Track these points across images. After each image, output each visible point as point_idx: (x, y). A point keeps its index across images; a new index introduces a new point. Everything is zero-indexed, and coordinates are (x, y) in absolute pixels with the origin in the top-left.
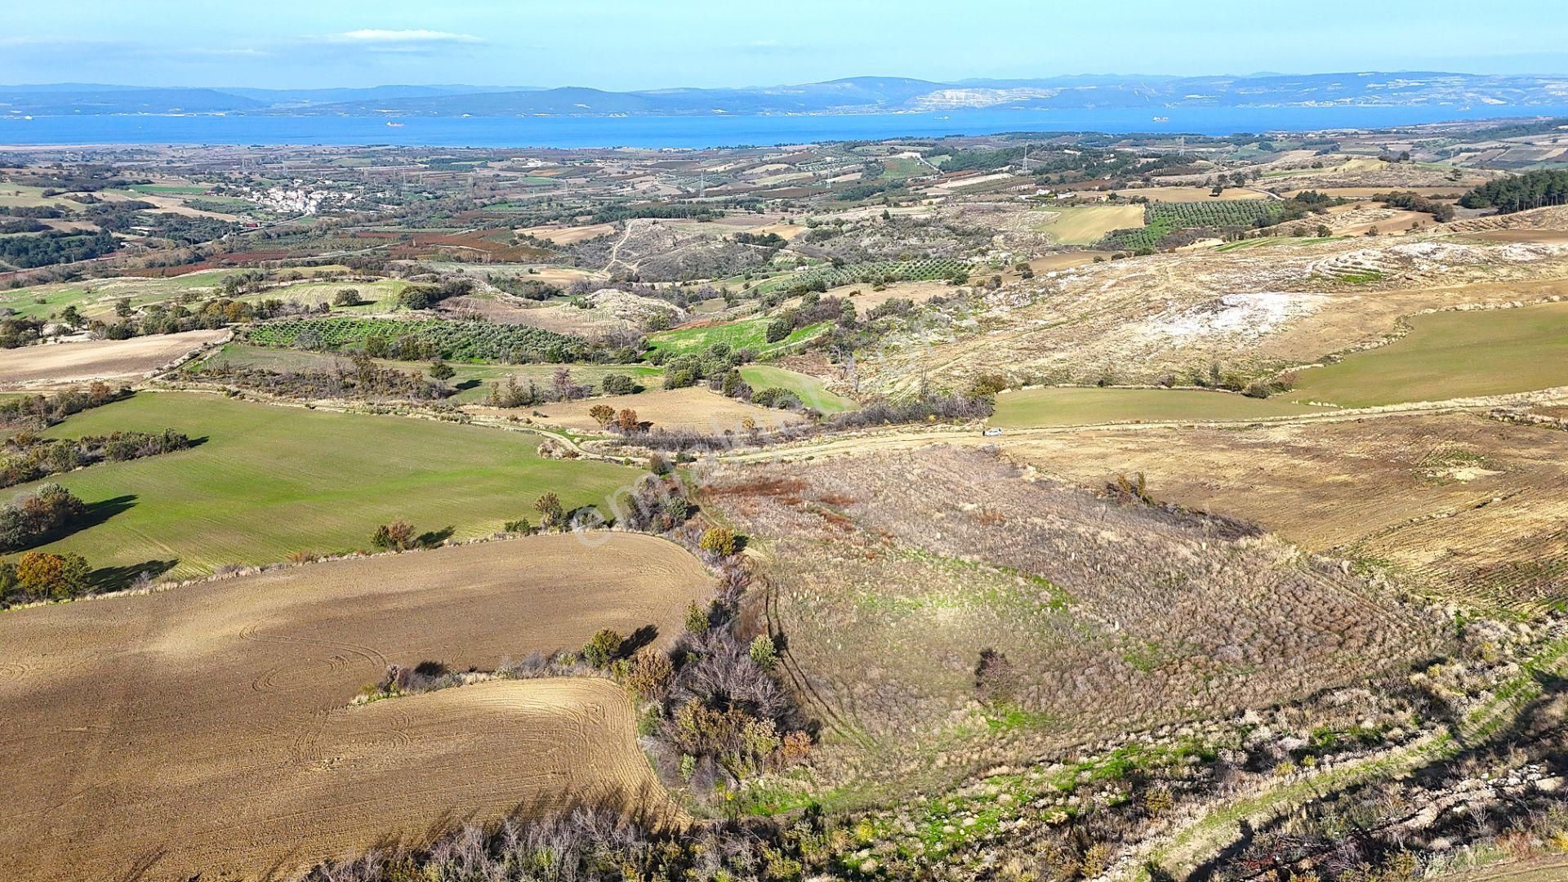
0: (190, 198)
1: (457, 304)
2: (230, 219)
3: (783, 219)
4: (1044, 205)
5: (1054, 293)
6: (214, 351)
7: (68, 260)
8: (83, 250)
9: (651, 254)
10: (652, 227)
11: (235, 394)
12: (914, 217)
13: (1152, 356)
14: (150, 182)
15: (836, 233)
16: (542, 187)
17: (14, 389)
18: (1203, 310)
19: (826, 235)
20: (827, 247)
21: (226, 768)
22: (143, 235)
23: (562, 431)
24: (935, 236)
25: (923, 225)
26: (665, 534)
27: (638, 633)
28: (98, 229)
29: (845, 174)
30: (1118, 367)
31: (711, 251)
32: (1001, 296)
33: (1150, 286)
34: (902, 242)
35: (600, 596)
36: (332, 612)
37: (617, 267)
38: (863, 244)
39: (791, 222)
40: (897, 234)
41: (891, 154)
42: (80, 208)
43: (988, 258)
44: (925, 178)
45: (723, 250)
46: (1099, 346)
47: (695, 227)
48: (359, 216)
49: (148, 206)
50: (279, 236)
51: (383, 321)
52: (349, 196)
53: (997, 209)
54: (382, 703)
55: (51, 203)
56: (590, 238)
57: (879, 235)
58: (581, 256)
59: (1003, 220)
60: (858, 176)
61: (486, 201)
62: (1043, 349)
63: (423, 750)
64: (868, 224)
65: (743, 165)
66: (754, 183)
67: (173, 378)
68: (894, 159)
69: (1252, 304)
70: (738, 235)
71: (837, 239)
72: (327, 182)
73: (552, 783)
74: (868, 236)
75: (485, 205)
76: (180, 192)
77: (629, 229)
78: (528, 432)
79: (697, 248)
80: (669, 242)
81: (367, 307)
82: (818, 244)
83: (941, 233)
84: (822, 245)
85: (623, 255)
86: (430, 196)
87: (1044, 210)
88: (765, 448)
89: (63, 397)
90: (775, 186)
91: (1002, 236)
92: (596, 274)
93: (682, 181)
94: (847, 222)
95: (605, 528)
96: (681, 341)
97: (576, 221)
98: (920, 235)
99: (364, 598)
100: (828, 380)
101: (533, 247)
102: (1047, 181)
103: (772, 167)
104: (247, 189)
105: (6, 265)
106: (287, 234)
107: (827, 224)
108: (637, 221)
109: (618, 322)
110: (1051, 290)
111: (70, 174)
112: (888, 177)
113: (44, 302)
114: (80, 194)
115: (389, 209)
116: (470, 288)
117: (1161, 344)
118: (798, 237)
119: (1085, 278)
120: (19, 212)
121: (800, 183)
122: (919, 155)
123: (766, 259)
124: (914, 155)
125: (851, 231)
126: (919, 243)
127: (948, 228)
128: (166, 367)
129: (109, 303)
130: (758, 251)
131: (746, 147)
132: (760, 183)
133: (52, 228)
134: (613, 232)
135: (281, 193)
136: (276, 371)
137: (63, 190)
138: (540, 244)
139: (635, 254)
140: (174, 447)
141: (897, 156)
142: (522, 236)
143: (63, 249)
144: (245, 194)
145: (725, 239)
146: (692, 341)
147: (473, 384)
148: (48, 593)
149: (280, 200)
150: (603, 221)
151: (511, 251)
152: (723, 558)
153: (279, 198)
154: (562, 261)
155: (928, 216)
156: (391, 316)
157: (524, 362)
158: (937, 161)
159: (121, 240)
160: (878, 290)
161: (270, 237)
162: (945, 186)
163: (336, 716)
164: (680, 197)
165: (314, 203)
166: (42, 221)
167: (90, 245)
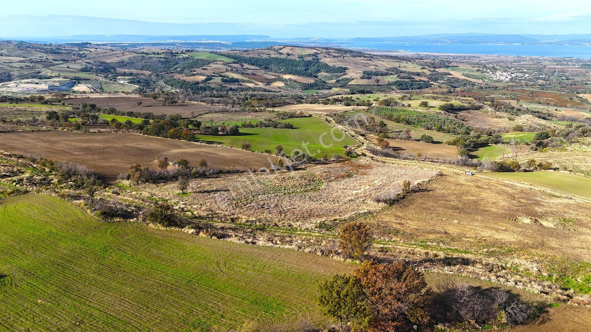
0: (465, 73)
2: (473, 80)
6: (353, 111)
7: (412, 89)
8: (419, 86)
14: (457, 66)
22: (440, 83)
23: (369, 144)
28: (427, 80)
42: (428, 73)
48: (524, 83)
49: (450, 74)
50: (486, 88)
52: (527, 75)
55: (420, 71)
67: (328, 115)
72: (524, 70)
76: (464, 70)
86: (565, 78)
89: (291, 114)
104: (489, 71)
105: (395, 88)
106: (490, 88)
111: (434, 63)
114: (432, 69)
120: (410, 73)
133: (414, 78)
135: (501, 73)
137: (427, 67)
138: (582, 101)
140: (287, 127)
142: (578, 97)
143: (413, 85)
148: (185, 139)
153: (498, 74)
154: (586, 108)
159: (432, 84)
161: (482, 88)
165: (510, 77)
166: (413, 76)
167: (421, 85)
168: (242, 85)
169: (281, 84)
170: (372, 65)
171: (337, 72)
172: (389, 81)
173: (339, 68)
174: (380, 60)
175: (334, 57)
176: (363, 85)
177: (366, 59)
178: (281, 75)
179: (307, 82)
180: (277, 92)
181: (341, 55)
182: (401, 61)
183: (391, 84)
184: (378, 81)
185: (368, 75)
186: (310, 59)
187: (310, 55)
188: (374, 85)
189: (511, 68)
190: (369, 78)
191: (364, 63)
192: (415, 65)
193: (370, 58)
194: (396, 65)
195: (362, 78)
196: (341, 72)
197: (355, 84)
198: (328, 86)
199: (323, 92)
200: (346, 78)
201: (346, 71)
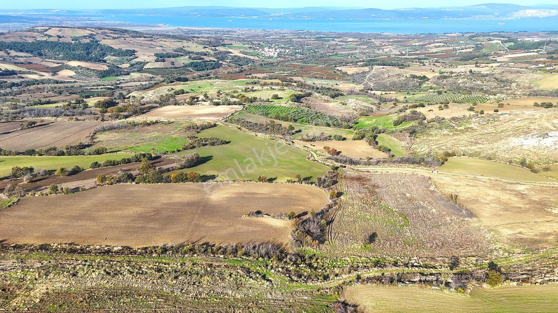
0: (242, 50)
1: (306, 100)
2: (252, 58)
3: (431, 69)
4: (539, 72)
5: (497, 121)
6: (237, 113)
7: (208, 70)
8: (212, 66)
9: (379, 80)
10: (382, 69)
11: (239, 129)
12: (482, 73)
13: (512, 151)
14: (232, 44)
15: (449, 77)
16: (351, 49)
17: (190, 120)
18: (540, 136)
19: (445, 77)
20: (445, 81)
21: (218, 225)
22: (228, 62)
23: (315, 152)
24: (488, 81)
25: (485, 76)
26: (324, 189)
27: (304, 213)
28: (216, 60)
29: (466, 49)
30: (498, 153)
31: (400, 81)
32: (477, 119)
33: (533, 123)
34: (474, 82)
35: (300, 202)
36: (245, 196)
37: (366, 84)
38: (459, 82)
39: (433, 71)
40: (473, 79)
41: (488, 41)
42: (212, 52)
43: (496, 97)
44: (500, 52)
45: (405, 80)
46: (496, 145)
47: (397, 71)
48: (290, 59)
49: (230, 53)
50: (265, 64)
51: (282, 107)
53: (518, 72)
54: (248, 218)
55: (204, 50)
56: (360, 72)
57: (466, 79)
58: (355, 79)
59: (519, 77)
60: (471, 50)
61: (330, 54)
62: (476, 143)
63: (251, 229)
64: (463, 74)
65: (426, 43)
66: (428, 51)
67: (226, 121)
68: (489, 43)
70: (411, 75)
71: (449, 79)
72: (282, 45)
73: (272, 240)
74: (462, 78)
75: (330, 56)
76: (239, 48)
77: (374, 70)
78: (307, 151)
79: (395, 79)
80: (387, 76)
81: (280, 100)
82: (441, 80)
83: (491, 80)
84: (443, 81)
85: (370, 80)
86: (313, 51)
87: (538, 74)
88: (367, 166)
89: (201, 126)
90: (436, 53)
91: (516, 84)
92: (359, 86)
93: (401, 49)
94: (455, 73)
95: (310, 185)
96: (367, 122)
97: (358, 65)
98: (482, 80)
99: (252, 193)
100: (403, 143)
101: (341, 74)
102: (552, 58)
103: (437, 45)
104: (258, 48)
105: (192, 70)
106: (267, 64)
107: (447, 73)
108: (377, 67)
109: (352, 111)
110: (496, 119)
111: (211, 41)
112: (484, 51)
113: (200, 87)
114: (213, 48)
115: (299, 56)
116: (311, 94)
117: (518, 147)
118: (434, 77)
119: (511, 116)
120: (197, 53)
121: (447, 52)
123: (420, 85)
124: (499, 42)
125: (455, 76)
126: (481, 83)
127: (494, 78)
128: (225, 117)
129: (215, 90)
130: (417, 82)
131: (432, 34)
132: (431, 51)
133: (204, 59)
134: (368, 70)
135: (268, 49)
136: (251, 122)
137: (208, 46)
138: (343, 73)
139: (374, 79)
140: (223, 144)
141: (491, 42)
142: (338, 70)
143: (207, 66)
144: (257, 49)
145: (406, 76)
146: (371, 122)
147: (300, 131)
148: (192, 181)
150: (366, 65)
151: (333, 75)
152: (333, 198)
153: (267, 51)
154: (349, 80)
155: (488, 72)
156: (285, 105)
157: (316, 125)
158: (507, 45)
159: (222, 64)
160: (440, 110)
161: (262, 65)
162: (507, 56)
163: (239, 218)
164: (399, 55)
165: (276, 53)
166: (202, 57)
167: (214, 65)
168: (23, 78)
169: (72, 73)
170: (157, 46)
171: (127, 55)
172: (184, 64)
173: (127, 51)
174: (162, 40)
175: (114, 38)
176: (160, 68)
177: (146, 39)
178: (64, 61)
179: (102, 69)
180: (71, 82)
181: (120, 36)
182: (181, 41)
183: (186, 66)
184: (173, 63)
185: (161, 57)
186: (88, 41)
187: (85, 37)
188: (172, 68)
189: (272, 44)
190: (164, 61)
191: (149, 44)
192: (195, 45)
193: (150, 39)
194: (178, 45)
195: (157, 61)
196: (131, 56)
197: (151, 67)
198: (124, 71)
199: (124, 79)
200: (139, 62)
201: (135, 53)
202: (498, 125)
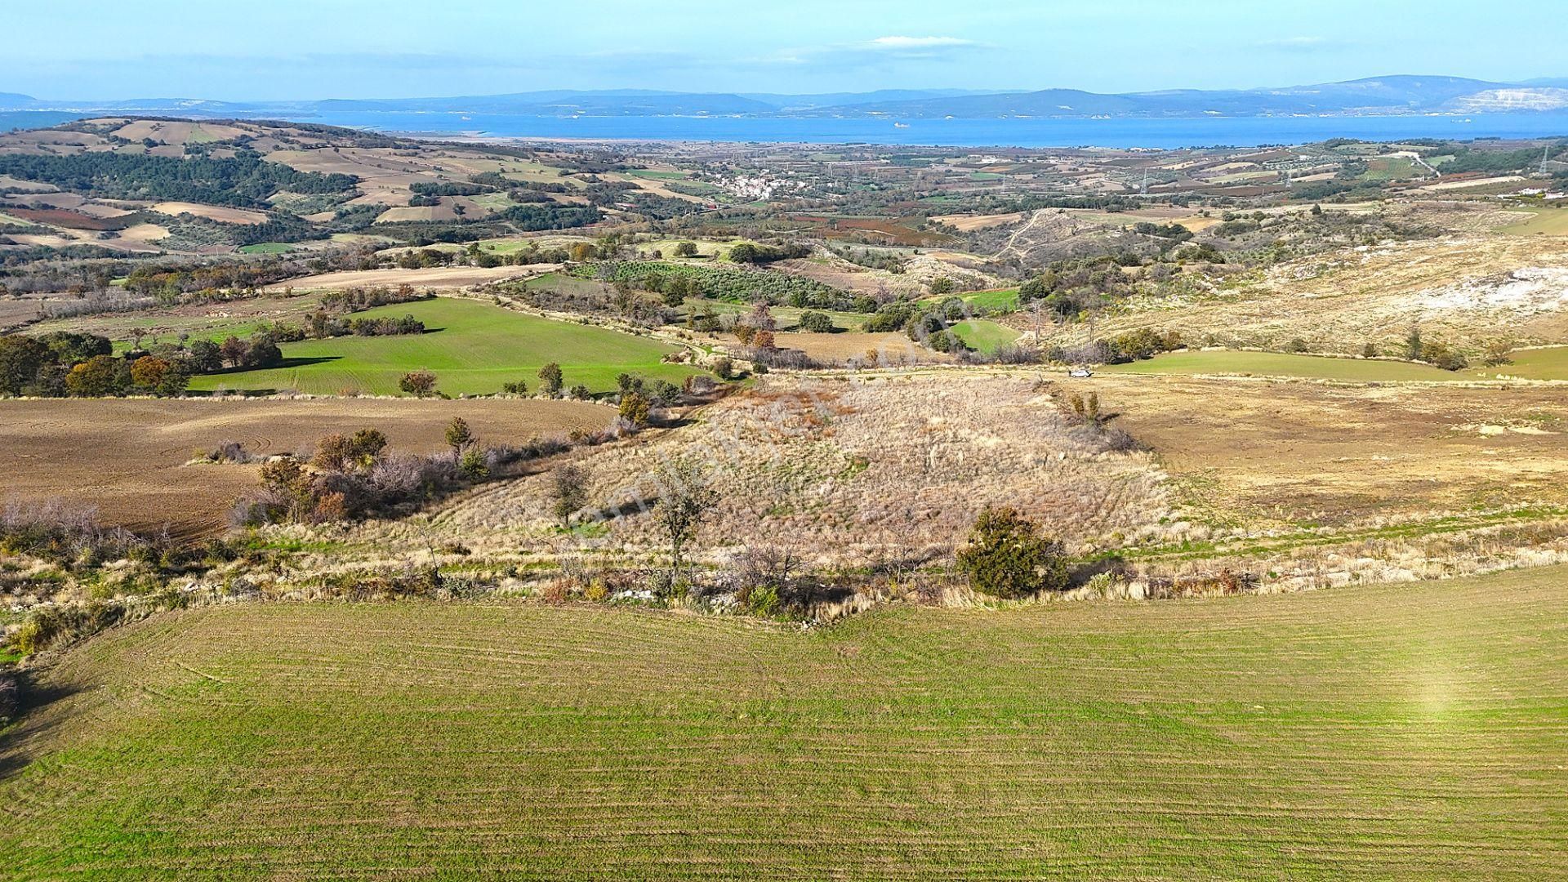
0: (670, 182)
1: (783, 264)
2: (695, 200)
3: (1201, 212)
4: (1522, 206)
5: (1350, 267)
7: (559, 227)
8: (573, 219)
9: (1047, 242)
10: (1058, 216)
12: (1351, 213)
14: (645, 168)
15: (1252, 227)
16: (986, 182)
18: (1484, 283)
19: (1241, 229)
20: (1239, 242)
22: (622, 210)
25: (1359, 222)
28: (588, 203)
29: (1316, 173)
31: (1105, 241)
32: (1286, 268)
33: (1468, 264)
34: (1325, 239)
37: (1008, 254)
39: (1206, 215)
41: (1382, 153)
42: (582, 186)
44: (1413, 178)
45: (1119, 240)
47: (1102, 217)
48: (803, 202)
49: (635, 187)
50: (730, 216)
52: (802, 184)
53: (1459, 208)
55: (562, 181)
56: (993, 226)
57: (1302, 232)
58: (979, 242)
60: (1331, 176)
61: (925, 194)
64: (1293, 218)
65: (1204, 163)
66: (1207, 181)
68: (1384, 159)
69: (1550, 279)
70: (1139, 225)
71: (1251, 234)
72: (790, 173)
74: (1290, 231)
75: (923, 197)
76: (664, 176)
77: (1035, 218)
79: (1093, 237)
80: (1068, 231)
82: (1228, 238)
84: (1233, 239)
85: (1020, 243)
86: (876, 187)
90: (1228, 184)
92: (984, 259)
93: (1130, 178)
94: (1269, 217)
97: (992, 211)
100: (1027, 335)
101: (938, 233)
103: (1234, 166)
104: (719, 176)
105: (513, 228)
106: (737, 215)
107: (1245, 218)
108: (1046, 210)
111: (586, 159)
112: (1368, 177)
114: (587, 175)
115: (833, 197)
116: (809, 252)
117: (1406, 316)
118: (1208, 230)
119: (1398, 253)
120: (537, 187)
121: (1259, 182)
122: (1416, 155)
123: (1164, 250)
124: (1410, 154)
125: (1270, 225)
127: (1388, 226)
128: (484, 284)
130: (1157, 242)
132: (1213, 181)
133: (554, 200)
134: (1018, 221)
135: (746, 181)
136: (560, 293)
137: (575, 171)
138: (946, 230)
139: (1031, 242)
141: (1388, 156)
142: (932, 223)
143: (557, 218)
144: (714, 179)
145: (1124, 230)
149: (743, 186)
150: (1016, 210)
153: (742, 184)
154: (960, 246)
155: (1369, 212)
158: (1436, 161)
159: (604, 213)
161: (721, 217)
162: (1434, 187)
164: (1120, 192)
165: (769, 189)
166: (550, 195)
167: (579, 216)
168: (14, 243)
169: (160, 233)
170: (427, 168)
171: (332, 190)
172: (491, 210)
173: (334, 178)
174: (442, 155)
175: (306, 147)
176: (421, 222)
177: (402, 151)
178: (144, 204)
179: (248, 222)
180: (151, 255)
181: (324, 142)
182: (501, 157)
183: (499, 218)
184: (460, 210)
185: (426, 195)
186: (230, 153)
187: (224, 143)
188: (455, 222)
189: (761, 169)
190: (435, 203)
191: (403, 163)
192: (539, 166)
193: (411, 151)
194: (493, 166)
195: (413, 203)
196: (344, 190)
197: (395, 221)
198: (316, 230)
199: (309, 248)
200: (363, 206)
201: (357, 185)
202: (1354, 278)
